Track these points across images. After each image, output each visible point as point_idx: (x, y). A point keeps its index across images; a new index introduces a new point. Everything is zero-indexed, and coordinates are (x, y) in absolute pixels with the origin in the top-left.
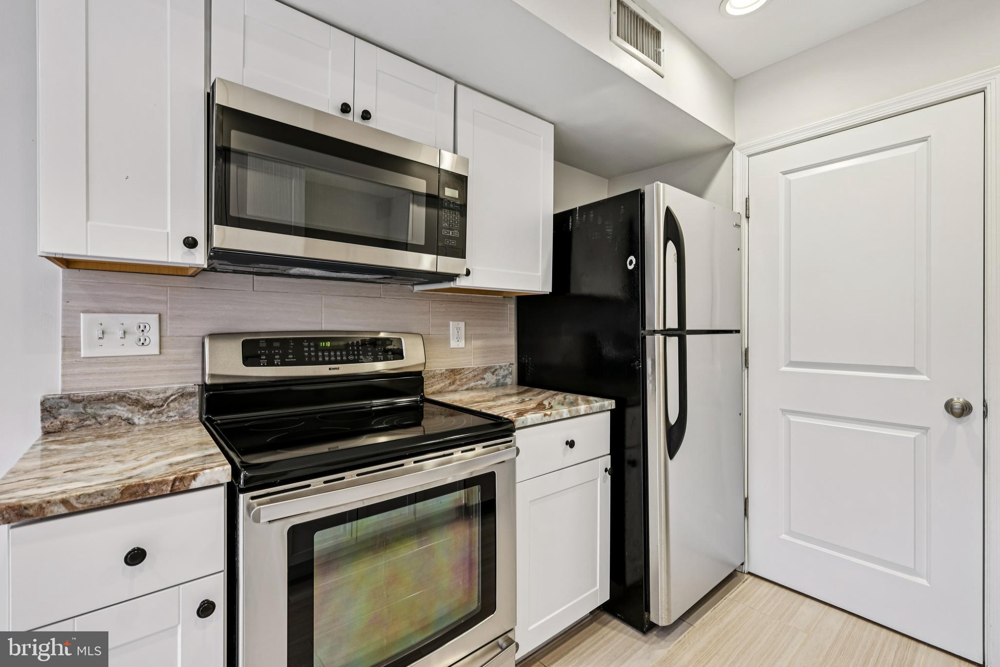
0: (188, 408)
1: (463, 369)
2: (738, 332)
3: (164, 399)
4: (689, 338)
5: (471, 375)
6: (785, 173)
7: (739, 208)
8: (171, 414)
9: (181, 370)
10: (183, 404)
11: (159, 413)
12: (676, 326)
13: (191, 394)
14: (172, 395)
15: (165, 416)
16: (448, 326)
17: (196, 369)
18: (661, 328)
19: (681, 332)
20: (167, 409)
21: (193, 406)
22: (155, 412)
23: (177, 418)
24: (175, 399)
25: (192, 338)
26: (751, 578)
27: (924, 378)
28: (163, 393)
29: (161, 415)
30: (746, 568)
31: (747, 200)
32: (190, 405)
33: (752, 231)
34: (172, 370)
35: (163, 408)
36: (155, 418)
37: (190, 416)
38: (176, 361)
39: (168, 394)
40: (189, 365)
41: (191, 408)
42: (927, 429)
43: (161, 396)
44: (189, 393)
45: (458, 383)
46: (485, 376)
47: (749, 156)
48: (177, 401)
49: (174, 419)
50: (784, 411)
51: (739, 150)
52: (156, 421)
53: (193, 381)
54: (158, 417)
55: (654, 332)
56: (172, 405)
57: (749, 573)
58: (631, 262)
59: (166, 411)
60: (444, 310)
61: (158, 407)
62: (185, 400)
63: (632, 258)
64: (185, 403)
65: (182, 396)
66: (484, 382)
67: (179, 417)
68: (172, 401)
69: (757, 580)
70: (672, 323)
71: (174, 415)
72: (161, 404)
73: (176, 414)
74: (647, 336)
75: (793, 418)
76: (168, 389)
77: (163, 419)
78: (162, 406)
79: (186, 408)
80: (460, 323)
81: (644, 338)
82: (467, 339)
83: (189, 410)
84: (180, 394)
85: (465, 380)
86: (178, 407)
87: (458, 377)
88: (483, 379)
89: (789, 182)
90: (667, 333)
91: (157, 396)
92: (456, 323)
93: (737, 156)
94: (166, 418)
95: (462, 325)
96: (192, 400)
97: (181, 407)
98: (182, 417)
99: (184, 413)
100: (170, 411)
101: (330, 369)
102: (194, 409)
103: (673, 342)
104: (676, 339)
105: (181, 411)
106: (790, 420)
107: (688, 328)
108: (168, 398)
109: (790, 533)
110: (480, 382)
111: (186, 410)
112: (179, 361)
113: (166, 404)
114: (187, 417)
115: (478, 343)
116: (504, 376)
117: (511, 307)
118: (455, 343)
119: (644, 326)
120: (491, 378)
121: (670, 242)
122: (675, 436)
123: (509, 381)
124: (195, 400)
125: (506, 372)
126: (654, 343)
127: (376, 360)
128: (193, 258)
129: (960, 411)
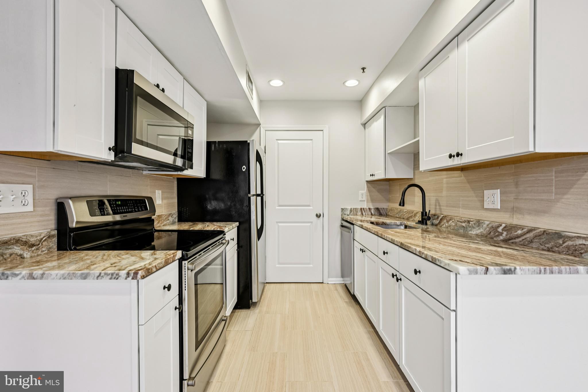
0: (52, 245)
1: (162, 215)
3: (40, 240)
5: (165, 218)
6: (277, 140)
7: (263, 149)
8: (43, 249)
9: (44, 221)
10: (49, 242)
11: (37, 249)
12: (260, 193)
13: (53, 236)
14: (44, 237)
15: (40, 251)
16: (155, 192)
17: (51, 220)
18: (256, 194)
19: (262, 195)
20: (42, 247)
21: (54, 243)
22: (35, 249)
23: (46, 251)
24: (46, 240)
25: (49, 200)
26: (267, 284)
27: (311, 208)
28: (39, 236)
29: (38, 250)
30: (266, 281)
31: (265, 147)
32: (52, 243)
33: (267, 157)
34: (39, 221)
35: (39, 246)
36: (35, 253)
37: (53, 249)
38: (42, 216)
39: (42, 237)
40: (47, 218)
41: (53, 244)
42: (312, 222)
43: (38, 238)
44: (52, 235)
45: (160, 222)
46: (169, 218)
47: (266, 131)
48: (46, 241)
49: (44, 252)
50: (277, 222)
51: (263, 128)
52: (36, 254)
53: (50, 228)
54: (37, 252)
55: (253, 195)
56: (44, 243)
57: (266, 283)
58: (244, 168)
59: (41, 247)
60: (153, 184)
61: (37, 245)
62: (50, 240)
63: (244, 166)
64: (51, 242)
65: (49, 237)
66: (169, 221)
67: (48, 251)
68: (44, 241)
69: (269, 284)
71: (45, 250)
72: (38, 243)
73: (46, 249)
74: (251, 197)
75: (280, 224)
76: (42, 233)
77: (40, 253)
78: (39, 244)
79: (51, 245)
80: (159, 191)
82: (163, 199)
83: (52, 246)
84: (48, 236)
85: (163, 221)
86: (47, 244)
87: (160, 219)
88: (168, 220)
89: (278, 143)
90: (258, 195)
91: (37, 238)
92: (158, 191)
94: (41, 252)
95: (160, 192)
96: (54, 239)
97: (48, 244)
98: (49, 251)
99: (50, 248)
100: (43, 248)
101: (124, 216)
102: (55, 245)
103: (259, 198)
105: (48, 247)
106: (279, 225)
107: (264, 193)
108: (42, 239)
109: (279, 264)
110: (167, 222)
111: (51, 246)
112: (43, 215)
113: (41, 243)
114: (51, 250)
115: (165, 201)
116: (175, 218)
117: (176, 183)
118: (158, 202)
119: (249, 193)
120: (171, 219)
121: (257, 162)
122: (260, 232)
123: (177, 220)
124: (55, 239)
125: (176, 216)
126: (253, 199)
127: (139, 211)
128: (110, 157)
129: (318, 216)
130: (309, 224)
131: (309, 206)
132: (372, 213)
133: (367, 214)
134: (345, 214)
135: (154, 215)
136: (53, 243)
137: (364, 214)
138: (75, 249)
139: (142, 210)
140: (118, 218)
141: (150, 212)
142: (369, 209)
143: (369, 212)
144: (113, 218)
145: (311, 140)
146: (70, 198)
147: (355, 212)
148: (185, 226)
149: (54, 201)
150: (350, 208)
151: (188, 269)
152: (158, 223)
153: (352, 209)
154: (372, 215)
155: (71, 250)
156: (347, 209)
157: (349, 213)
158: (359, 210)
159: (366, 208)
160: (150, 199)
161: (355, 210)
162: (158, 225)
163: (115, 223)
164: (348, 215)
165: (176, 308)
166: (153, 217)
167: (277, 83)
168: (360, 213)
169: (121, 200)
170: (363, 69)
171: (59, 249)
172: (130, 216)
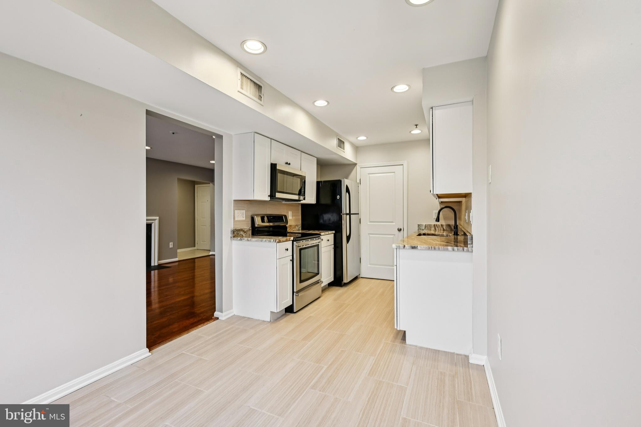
1: (292, 225)
2: (358, 214)
4: (351, 215)
5: (293, 227)
6: (369, 174)
7: (358, 181)
8: (248, 234)
12: (349, 213)
16: (288, 213)
17: (250, 224)
18: (345, 213)
19: (350, 214)
22: (246, 234)
27: (394, 224)
30: (361, 276)
31: (360, 179)
33: (361, 187)
34: (247, 223)
37: (250, 234)
38: (247, 221)
40: (249, 222)
42: (395, 235)
47: (360, 168)
50: (369, 234)
52: (246, 236)
55: (344, 214)
60: (288, 208)
63: (338, 196)
70: (348, 212)
75: (371, 236)
76: (248, 228)
81: (342, 216)
82: (292, 216)
87: (291, 227)
89: (369, 176)
90: (347, 214)
91: (246, 229)
93: (358, 167)
95: (291, 212)
101: (274, 224)
103: (348, 216)
104: (349, 216)
107: (351, 213)
108: (248, 230)
109: (370, 264)
110: (295, 229)
113: (247, 232)
115: (294, 218)
116: (300, 228)
117: (300, 207)
118: (290, 217)
119: (342, 213)
120: (297, 228)
121: (347, 193)
122: (348, 238)
123: (301, 229)
124: (251, 231)
125: (300, 226)
126: (344, 217)
127: (280, 222)
128: (268, 199)
129: (400, 230)
130: (392, 236)
131: (392, 222)
132: (444, 229)
133: (439, 229)
134: (421, 229)
135: (287, 224)
136: (250, 232)
137: (437, 229)
138: (257, 235)
139: (282, 222)
140: (271, 224)
141: (285, 223)
142: (442, 225)
143: (441, 228)
144: (269, 224)
145: (394, 172)
146: (256, 215)
147: (429, 227)
148: (304, 232)
149: (250, 216)
150: (425, 224)
151: (296, 246)
152: (290, 229)
153: (427, 225)
154: (444, 230)
155: (256, 235)
156: (422, 225)
157: (424, 228)
158: (433, 226)
159: (439, 225)
160: (286, 216)
161: (429, 225)
162: (290, 230)
163: (270, 227)
164: (423, 230)
165: (291, 260)
166: (287, 226)
167: (362, 138)
168: (433, 229)
169: (273, 216)
170: (416, 125)
171: (252, 235)
172: (276, 224)
